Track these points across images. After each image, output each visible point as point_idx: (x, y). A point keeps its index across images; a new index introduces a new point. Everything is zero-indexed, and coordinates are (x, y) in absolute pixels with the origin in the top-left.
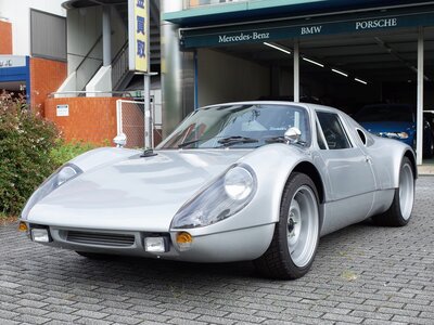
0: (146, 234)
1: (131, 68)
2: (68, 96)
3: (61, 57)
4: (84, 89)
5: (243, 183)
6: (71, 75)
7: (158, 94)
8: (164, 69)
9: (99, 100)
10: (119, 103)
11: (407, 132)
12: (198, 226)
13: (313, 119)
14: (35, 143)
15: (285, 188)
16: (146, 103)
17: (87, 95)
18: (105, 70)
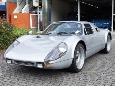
0: (38, 63)
1: (34, 5)
2: (17, 13)
3: (15, 2)
4: (21, 11)
5: (64, 47)
6: (18, 7)
7: (41, 12)
8: (43, 5)
9: (25, 14)
10: (31, 15)
11: (109, 23)
12: (52, 61)
13: (83, 26)
14: (8, 30)
15: (76, 48)
16: (38, 15)
17: (22, 13)
18: (27, 5)
